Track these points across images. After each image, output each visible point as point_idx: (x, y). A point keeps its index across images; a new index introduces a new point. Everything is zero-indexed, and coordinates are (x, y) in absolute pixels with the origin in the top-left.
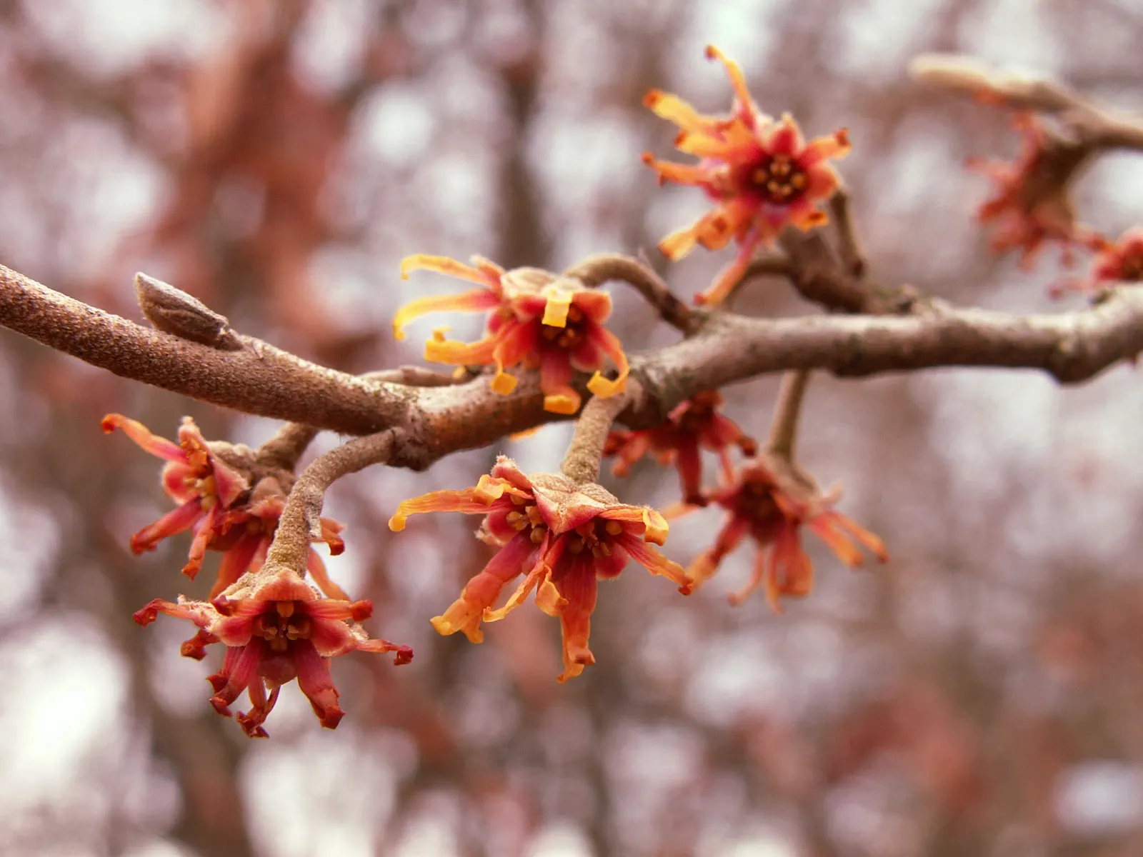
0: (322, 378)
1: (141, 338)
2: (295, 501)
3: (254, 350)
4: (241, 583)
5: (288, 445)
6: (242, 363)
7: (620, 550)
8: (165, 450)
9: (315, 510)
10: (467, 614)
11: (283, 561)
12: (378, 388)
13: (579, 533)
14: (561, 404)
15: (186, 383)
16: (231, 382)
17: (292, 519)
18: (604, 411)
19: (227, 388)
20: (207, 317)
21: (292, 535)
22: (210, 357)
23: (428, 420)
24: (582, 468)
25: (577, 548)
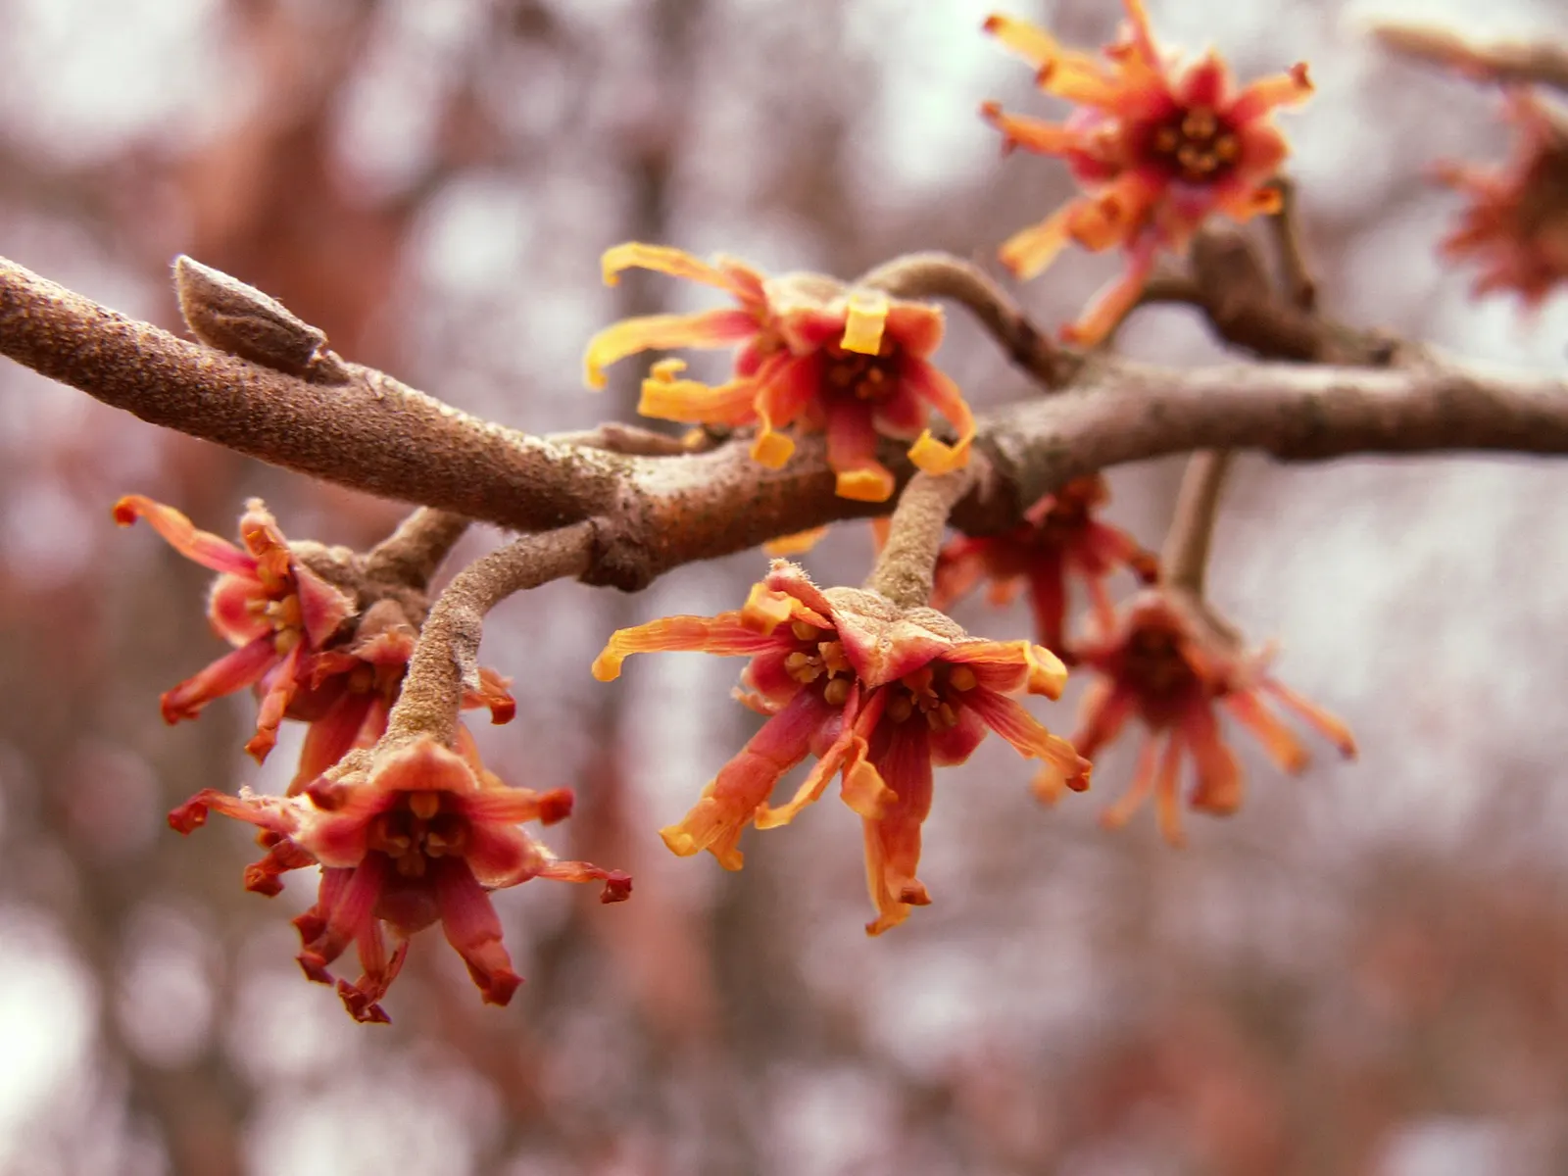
0: (479, 435)
1: (186, 359)
2: (436, 631)
3: (369, 385)
4: (346, 765)
5: (416, 548)
6: (349, 405)
7: (973, 718)
8: (217, 554)
9: (469, 646)
10: (719, 822)
11: (416, 728)
12: (568, 454)
13: (907, 684)
14: (865, 485)
15: (256, 436)
16: (331, 434)
17: (431, 661)
18: (936, 496)
19: (325, 445)
20: (292, 328)
21: (431, 686)
22: (298, 393)
23: (651, 506)
24: (906, 584)
25: (902, 712)
